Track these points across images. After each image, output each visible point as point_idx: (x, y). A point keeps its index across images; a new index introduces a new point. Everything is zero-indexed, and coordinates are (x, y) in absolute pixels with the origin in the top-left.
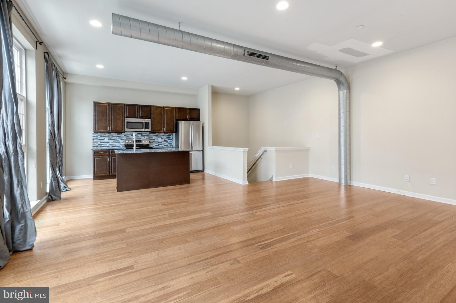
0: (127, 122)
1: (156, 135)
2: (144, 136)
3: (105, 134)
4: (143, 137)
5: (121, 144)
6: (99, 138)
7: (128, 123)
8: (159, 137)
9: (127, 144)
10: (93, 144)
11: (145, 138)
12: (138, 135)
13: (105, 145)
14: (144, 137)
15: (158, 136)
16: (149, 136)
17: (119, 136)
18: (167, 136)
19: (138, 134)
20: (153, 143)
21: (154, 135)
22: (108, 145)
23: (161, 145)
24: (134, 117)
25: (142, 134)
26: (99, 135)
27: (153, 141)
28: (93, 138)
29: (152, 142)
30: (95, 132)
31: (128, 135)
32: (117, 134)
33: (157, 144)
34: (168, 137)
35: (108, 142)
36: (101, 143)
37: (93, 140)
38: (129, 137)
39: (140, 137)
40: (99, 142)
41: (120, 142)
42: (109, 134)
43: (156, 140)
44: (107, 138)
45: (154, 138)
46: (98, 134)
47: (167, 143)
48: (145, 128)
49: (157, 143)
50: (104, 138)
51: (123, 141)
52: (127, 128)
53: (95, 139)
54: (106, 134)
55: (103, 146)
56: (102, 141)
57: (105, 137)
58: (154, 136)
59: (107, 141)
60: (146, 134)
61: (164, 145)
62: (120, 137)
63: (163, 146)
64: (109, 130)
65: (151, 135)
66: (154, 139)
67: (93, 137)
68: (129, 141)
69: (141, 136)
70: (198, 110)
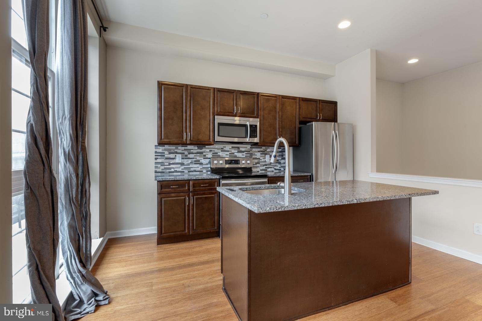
0: (220, 124)
1: (262, 149)
2: (243, 152)
3: (177, 148)
4: (240, 155)
5: (204, 166)
6: (166, 156)
7: (220, 127)
8: (267, 154)
9: (214, 167)
10: (156, 167)
11: (244, 156)
12: (233, 151)
13: (176, 169)
14: (243, 154)
15: (265, 152)
16: (251, 152)
17: (201, 151)
18: (280, 152)
19: (232, 147)
20: (258, 165)
21: (259, 150)
22: (182, 169)
23: (269, 170)
24: (230, 114)
25: (238, 148)
26: (165, 150)
27: (256, 161)
28: (156, 156)
29: (256, 163)
30: (161, 143)
31: (216, 151)
32: (197, 148)
33: (264, 168)
34: (280, 154)
35: (182, 164)
36: (170, 164)
37: (156, 159)
38: (217, 153)
39: (235, 154)
40: (166, 164)
41: (201, 164)
42: (183, 148)
43: (263, 160)
44: (180, 155)
45: (258, 155)
46: (164, 148)
47: (279, 166)
48: (250, 137)
49: (264, 165)
50: (176, 156)
51: (208, 160)
52: (219, 135)
53: (160, 157)
54: (179, 148)
55: (172, 170)
56: (172, 161)
57: (177, 153)
58: (259, 152)
59: (180, 161)
60: (246, 147)
61: (276, 169)
62: (202, 153)
63: (273, 171)
64: (186, 139)
65: (254, 150)
66: (259, 158)
67: (156, 152)
68: (218, 161)
69: (237, 151)
70: (335, 104)
